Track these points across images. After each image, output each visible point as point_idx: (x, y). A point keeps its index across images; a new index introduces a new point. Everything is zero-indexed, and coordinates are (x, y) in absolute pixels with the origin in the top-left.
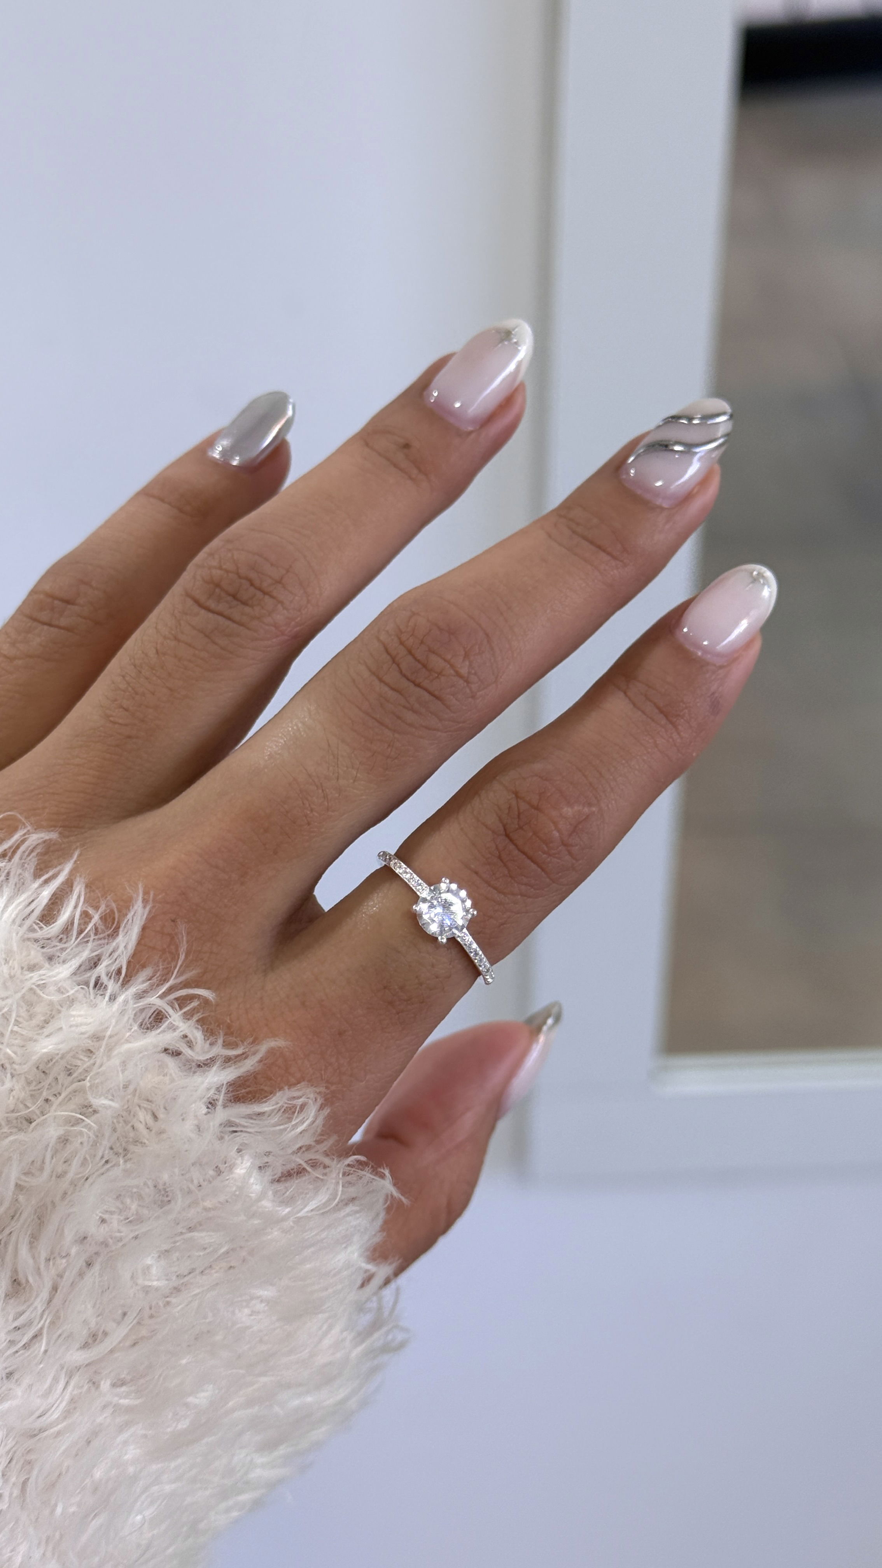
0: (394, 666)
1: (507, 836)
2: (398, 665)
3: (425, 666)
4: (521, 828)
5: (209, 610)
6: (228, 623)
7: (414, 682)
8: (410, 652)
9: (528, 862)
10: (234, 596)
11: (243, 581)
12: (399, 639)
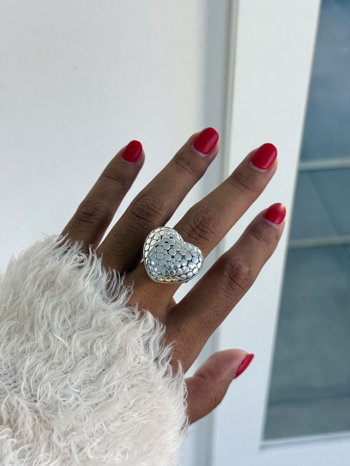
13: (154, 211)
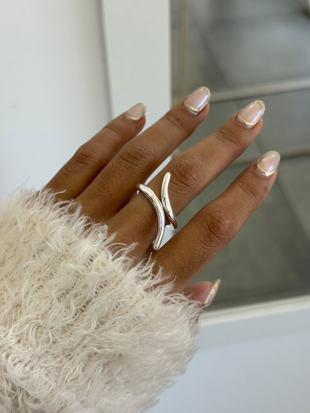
0: (175, 177)
1: (210, 230)
2: (176, 177)
3: (184, 177)
4: (214, 227)
5: (127, 161)
6: (133, 165)
7: (180, 181)
8: (179, 173)
9: (216, 237)
10: (135, 158)
11: (137, 154)
12: (177, 169)
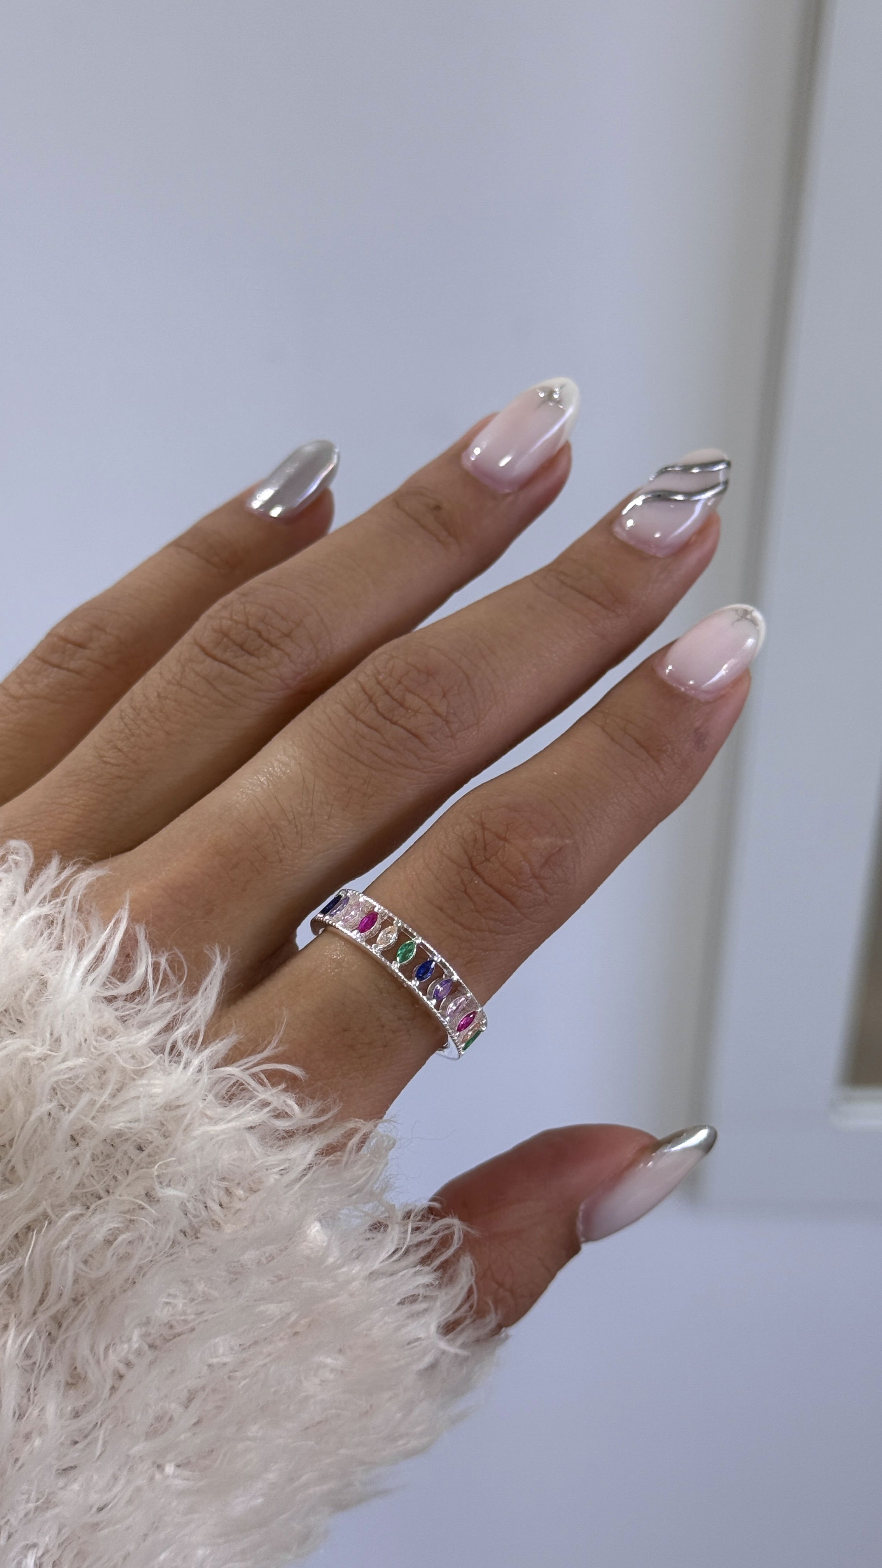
13: (267, 641)
